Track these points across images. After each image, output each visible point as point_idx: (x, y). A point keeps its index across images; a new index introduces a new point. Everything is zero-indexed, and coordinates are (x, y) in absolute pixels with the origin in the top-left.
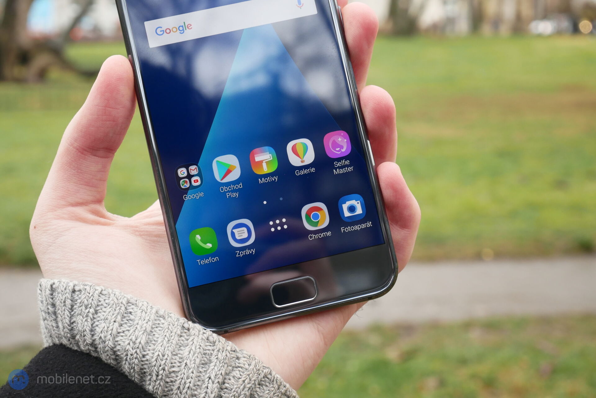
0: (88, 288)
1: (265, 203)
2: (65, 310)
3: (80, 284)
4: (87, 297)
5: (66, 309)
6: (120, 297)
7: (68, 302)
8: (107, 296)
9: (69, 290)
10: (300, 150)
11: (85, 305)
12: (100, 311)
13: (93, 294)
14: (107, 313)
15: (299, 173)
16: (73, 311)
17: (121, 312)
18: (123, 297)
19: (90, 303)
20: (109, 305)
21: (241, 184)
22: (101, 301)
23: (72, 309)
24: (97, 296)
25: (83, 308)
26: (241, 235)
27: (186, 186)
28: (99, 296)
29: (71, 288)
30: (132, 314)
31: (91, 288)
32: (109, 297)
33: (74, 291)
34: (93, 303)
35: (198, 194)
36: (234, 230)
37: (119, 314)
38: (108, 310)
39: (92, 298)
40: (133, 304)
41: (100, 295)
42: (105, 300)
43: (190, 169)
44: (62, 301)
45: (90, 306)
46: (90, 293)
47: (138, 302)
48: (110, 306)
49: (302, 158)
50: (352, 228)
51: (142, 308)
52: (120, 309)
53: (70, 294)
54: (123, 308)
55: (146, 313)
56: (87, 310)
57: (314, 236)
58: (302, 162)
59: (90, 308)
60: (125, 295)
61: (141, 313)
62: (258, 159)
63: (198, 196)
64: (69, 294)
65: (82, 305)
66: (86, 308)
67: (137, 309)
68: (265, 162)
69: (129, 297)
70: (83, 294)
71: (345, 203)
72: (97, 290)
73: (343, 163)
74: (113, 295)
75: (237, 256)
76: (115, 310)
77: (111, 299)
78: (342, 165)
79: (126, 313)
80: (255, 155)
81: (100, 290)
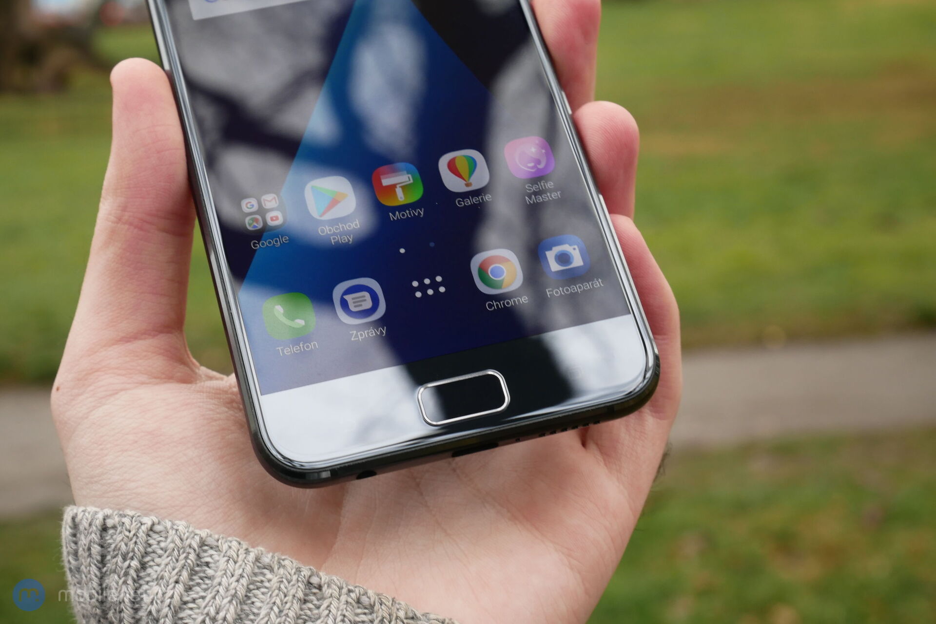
0: (126, 521)
1: (402, 251)
2: (92, 565)
3: (114, 515)
4: (126, 539)
5: (92, 563)
6: (186, 535)
7: (96, 549)
8: (163, 534)
9: (97, 527)
10: (462, 166)
11: (122, 553)
12: (151, 563)
13: (137, 532)
14: (163, 566)
15: (463, 203)
16: (104, 565)
17: (188, 564)
18: (192, 535)
19: (131, 549)
20: (166, 552)
21: (358, 223)
22: (153, 545)
23: (103, 561)
24: (144, 535)
25: (119, 559)
26: (359, 304)
27: (257, 227)
28: (148, 535)
29: (98, 522)
30: (210, 565)
31: (133, 521)
32: (166, 538)
33: (104, 529)
34: (136, 549)
35: (278, 239)
36: (346, 297)
37: (185, 567)
38: (164, 561)
39: (134, 539)
40: (212, 548)
41: (151, 533)
42: (159, 542)
43: (264, 200)
44: (86, 548)
45: (131, 554)
46: (131, 530)
47: (221, 543)
48: (168, 552)
49: (467, 179)
50: (567, 290)
51: (228, 554)
52: (186, 558)
53: (98, 534)
54: (192, 556)
55: (235, 562)
56: (127, 563)
57: (497, 305)
58: (468, 185)
59: (132, 559)
60: (197, 532)
61: (226, 563)
62: (386, 182)
63: (279, 243)
64: (96, 534)
65: (117, 554)
66: (125, 559)
67: (219, 555)
68: (400, 187)
69: (204, 535)
70: (119, 534)
71: (550, 249)
72: (144, 524)
73: (541, 186)
74: (174, 532)
75: (352, 339)
76: (177, 560)
77: (169, 540)
78: (541, 188)
79: (198, 565)
80: (382, 177)
81: (150, 523)
